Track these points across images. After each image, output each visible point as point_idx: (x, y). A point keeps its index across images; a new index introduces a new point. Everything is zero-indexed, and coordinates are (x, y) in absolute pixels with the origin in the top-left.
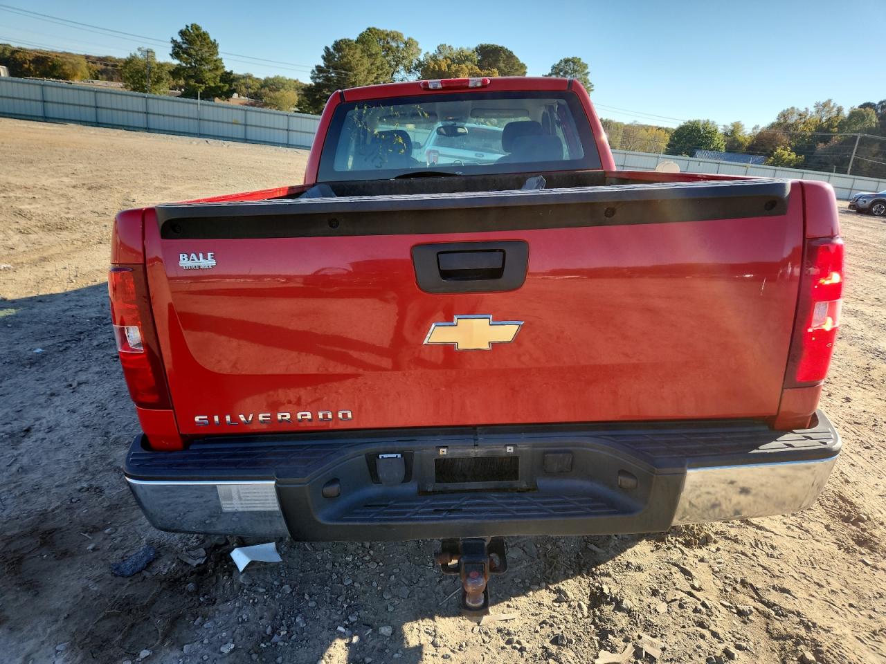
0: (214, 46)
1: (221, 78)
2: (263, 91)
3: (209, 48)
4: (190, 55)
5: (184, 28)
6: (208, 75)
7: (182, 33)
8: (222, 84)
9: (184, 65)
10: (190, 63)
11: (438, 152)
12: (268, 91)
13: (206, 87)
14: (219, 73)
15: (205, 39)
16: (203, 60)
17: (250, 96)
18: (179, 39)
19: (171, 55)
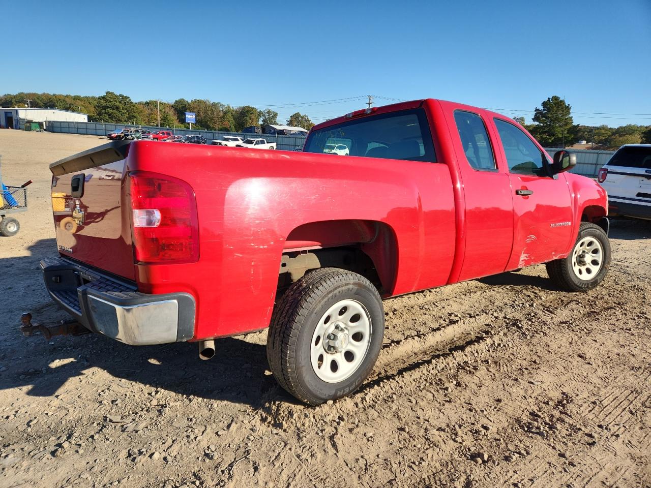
0: (568, 109)
1: (568, 131)
2: (613, 137)
3: (563, 111)
4: (547, 118)
5: (546, 100)
6: (558, 130)
7: (544, 104)
8: (568, 135)
9: (542, 125)
10: (546, 123)
11: (607, 170)
12: (618, 137)
13: (555, 139)
14: (568, 127)
15: (561, 105)
16: (557, 119)
17: (599, 142)
18: (541, 108)
19: (533, 119)
